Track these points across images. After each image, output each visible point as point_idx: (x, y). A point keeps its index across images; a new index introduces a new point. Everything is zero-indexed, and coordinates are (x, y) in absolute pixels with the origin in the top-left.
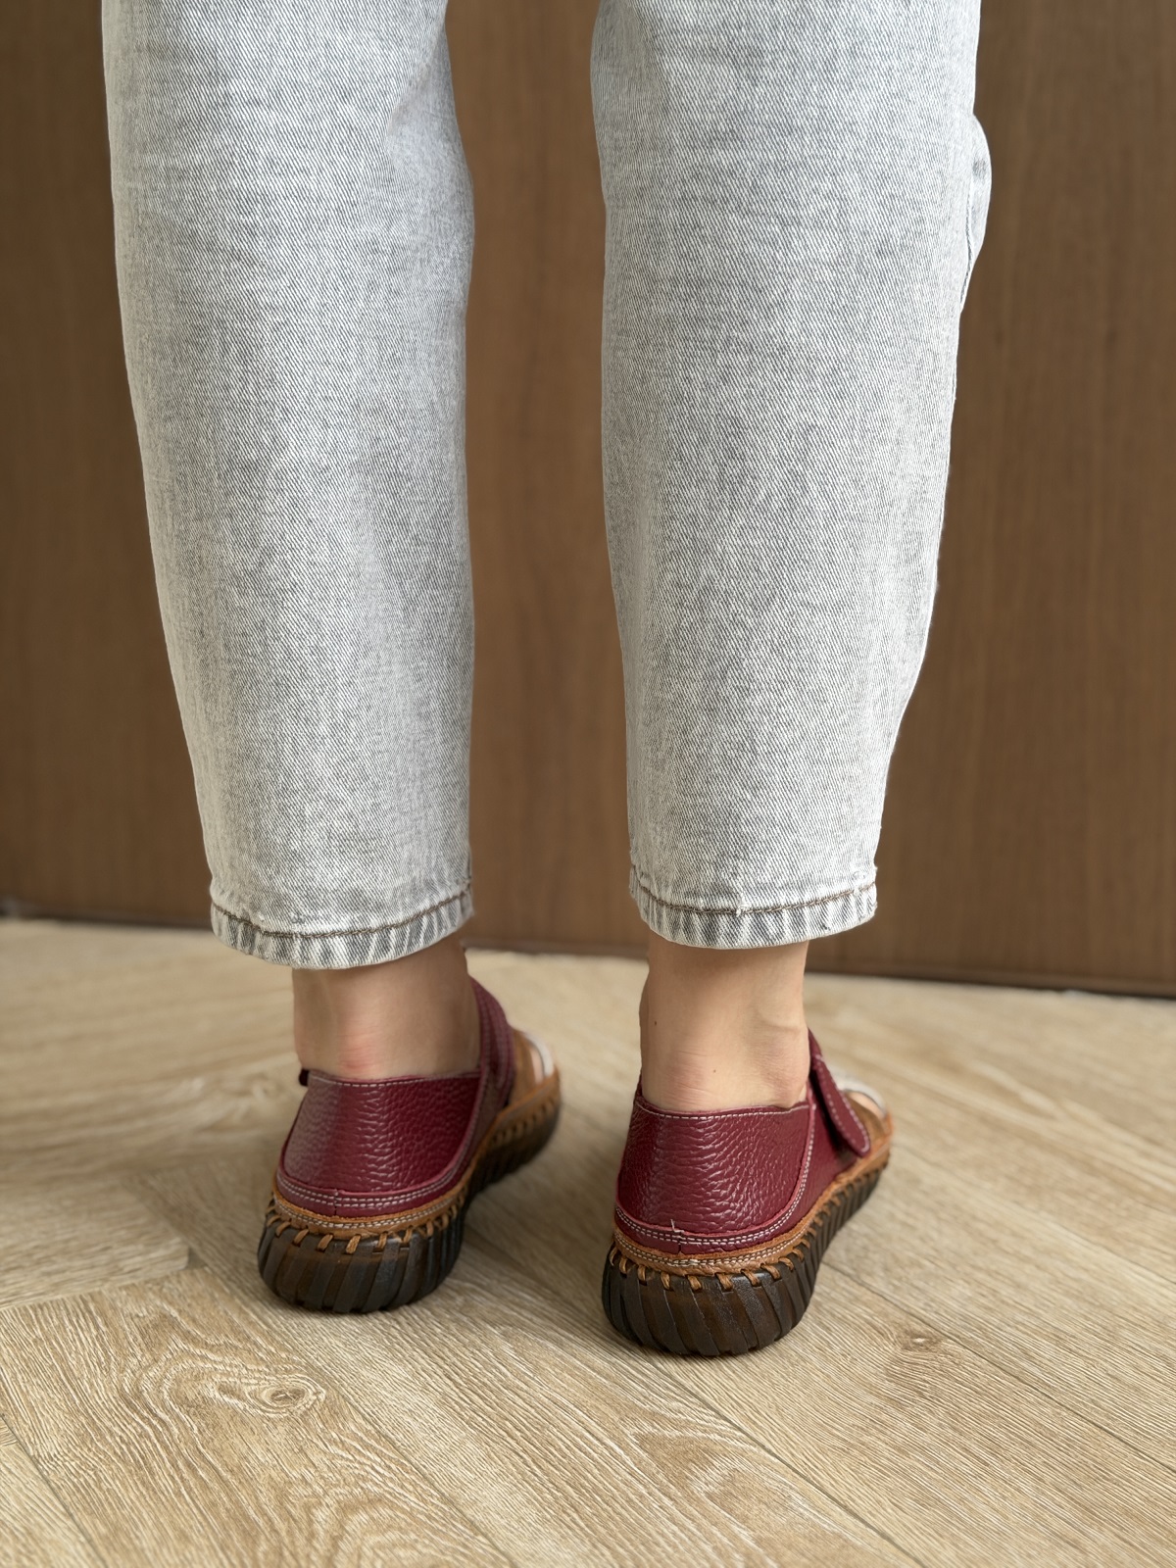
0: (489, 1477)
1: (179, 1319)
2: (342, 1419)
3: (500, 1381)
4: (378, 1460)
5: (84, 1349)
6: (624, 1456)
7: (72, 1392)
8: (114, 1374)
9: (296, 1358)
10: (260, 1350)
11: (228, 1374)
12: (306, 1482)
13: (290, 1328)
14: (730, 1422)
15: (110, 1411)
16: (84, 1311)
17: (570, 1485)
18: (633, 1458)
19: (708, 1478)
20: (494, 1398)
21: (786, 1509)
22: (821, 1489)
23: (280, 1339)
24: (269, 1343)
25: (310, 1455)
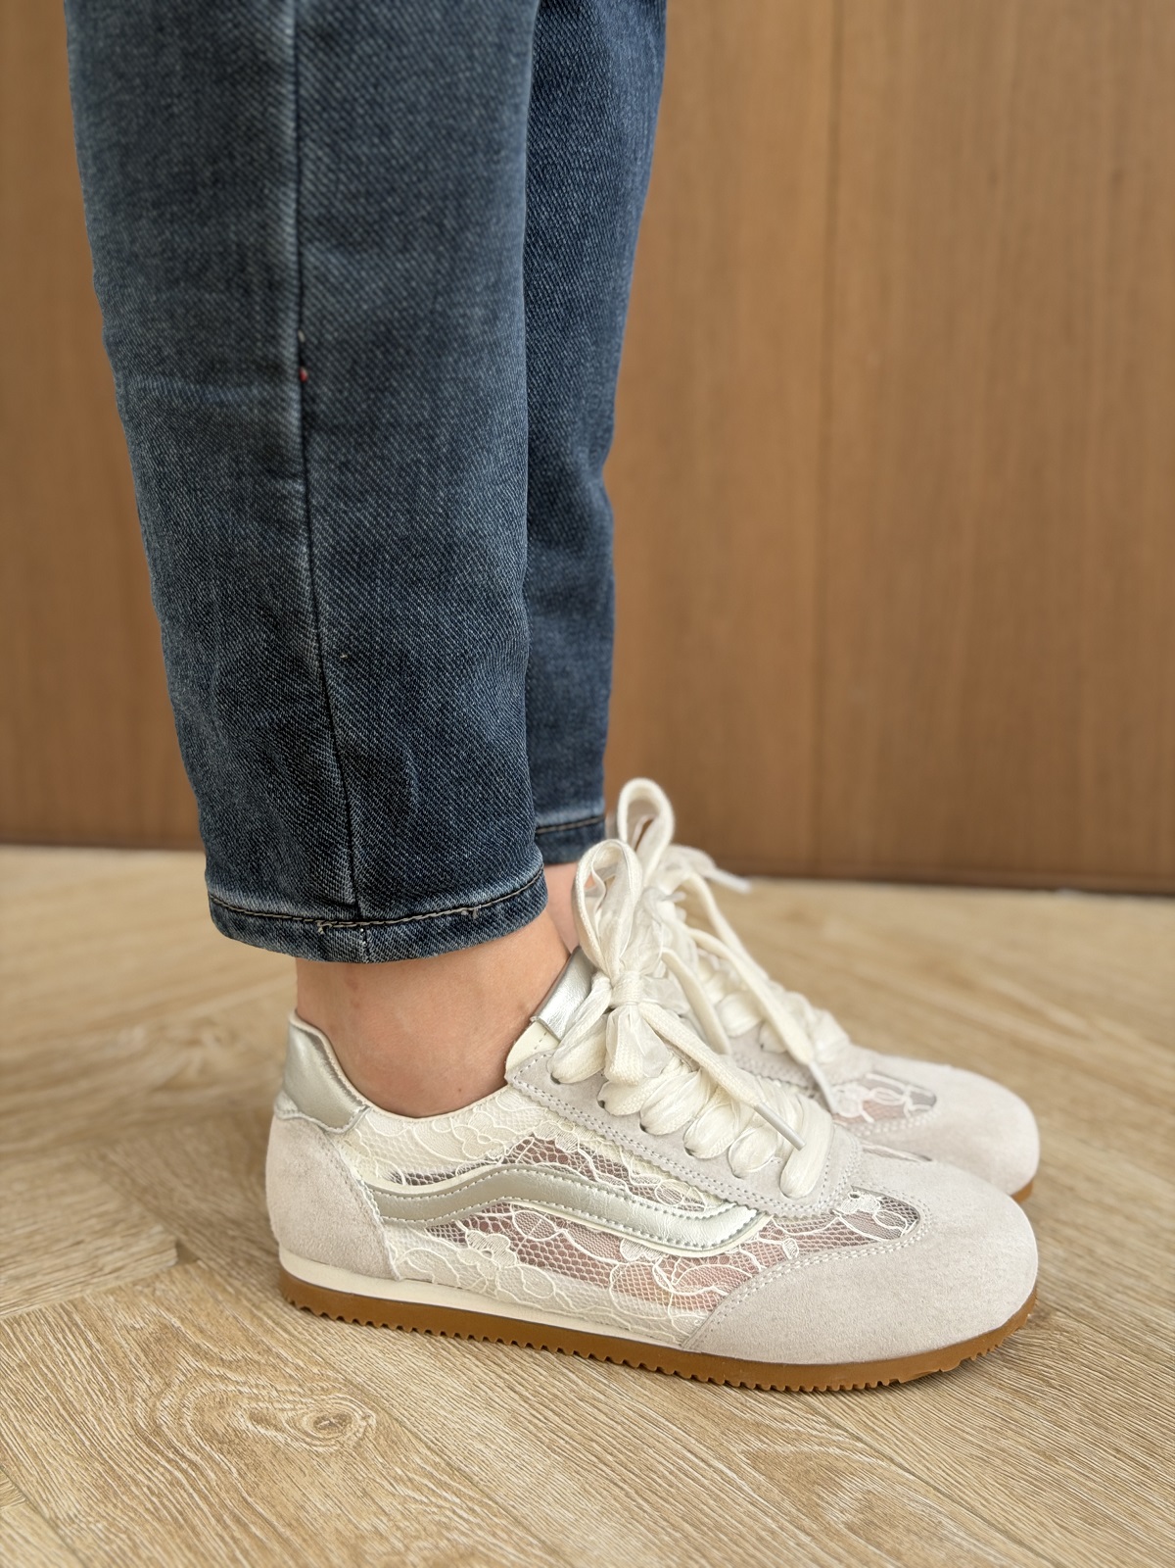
0: (592, 1516)
1: (183, 1329)
2: (403, 1450)
4: (458, 1501)
5: (80, 1374)
6: (738, 1481)
7: (78, 1430)
8: (123, 1404)
9: (330, 1373)
10: (286, 1365)
11: (257, 1398)
12: (381, 1535)
13: (315, 1335)
14: (847, 1431)
15: (129, 1454)
16: (70, 1324)
17: (687, 1522)
18: (750, 1483)
19: (841, 1504)
20: (571, 1413)
21: (941, 1540)
22: (972, 1510)
23: (307, 1350)
24: (295, 1355)
25: (377, 1500)
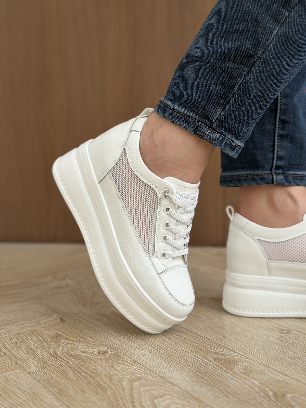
0: (172, 371)
1: (63, 335)
2: (121, 358)
3: (166, 346)
4: (137, 368)
5: (36, 344)
6: (211, 363)
7: (35, 355)
8: (47, 349)
9: (102, 343)
10: (90, 341)
11: (83, 348)
12: (116, 375)
13: (97, 335)
14: (239, 354)
15: (49, 359)
16: (33, 334)
17: (198, 372)
18: (214, 364)
19: (238, 368)
20: (166, 350)
21: (265, 375)
22: (273, 369)
23: (95, 338)
24: (92, 339)
25: (115, 368)
